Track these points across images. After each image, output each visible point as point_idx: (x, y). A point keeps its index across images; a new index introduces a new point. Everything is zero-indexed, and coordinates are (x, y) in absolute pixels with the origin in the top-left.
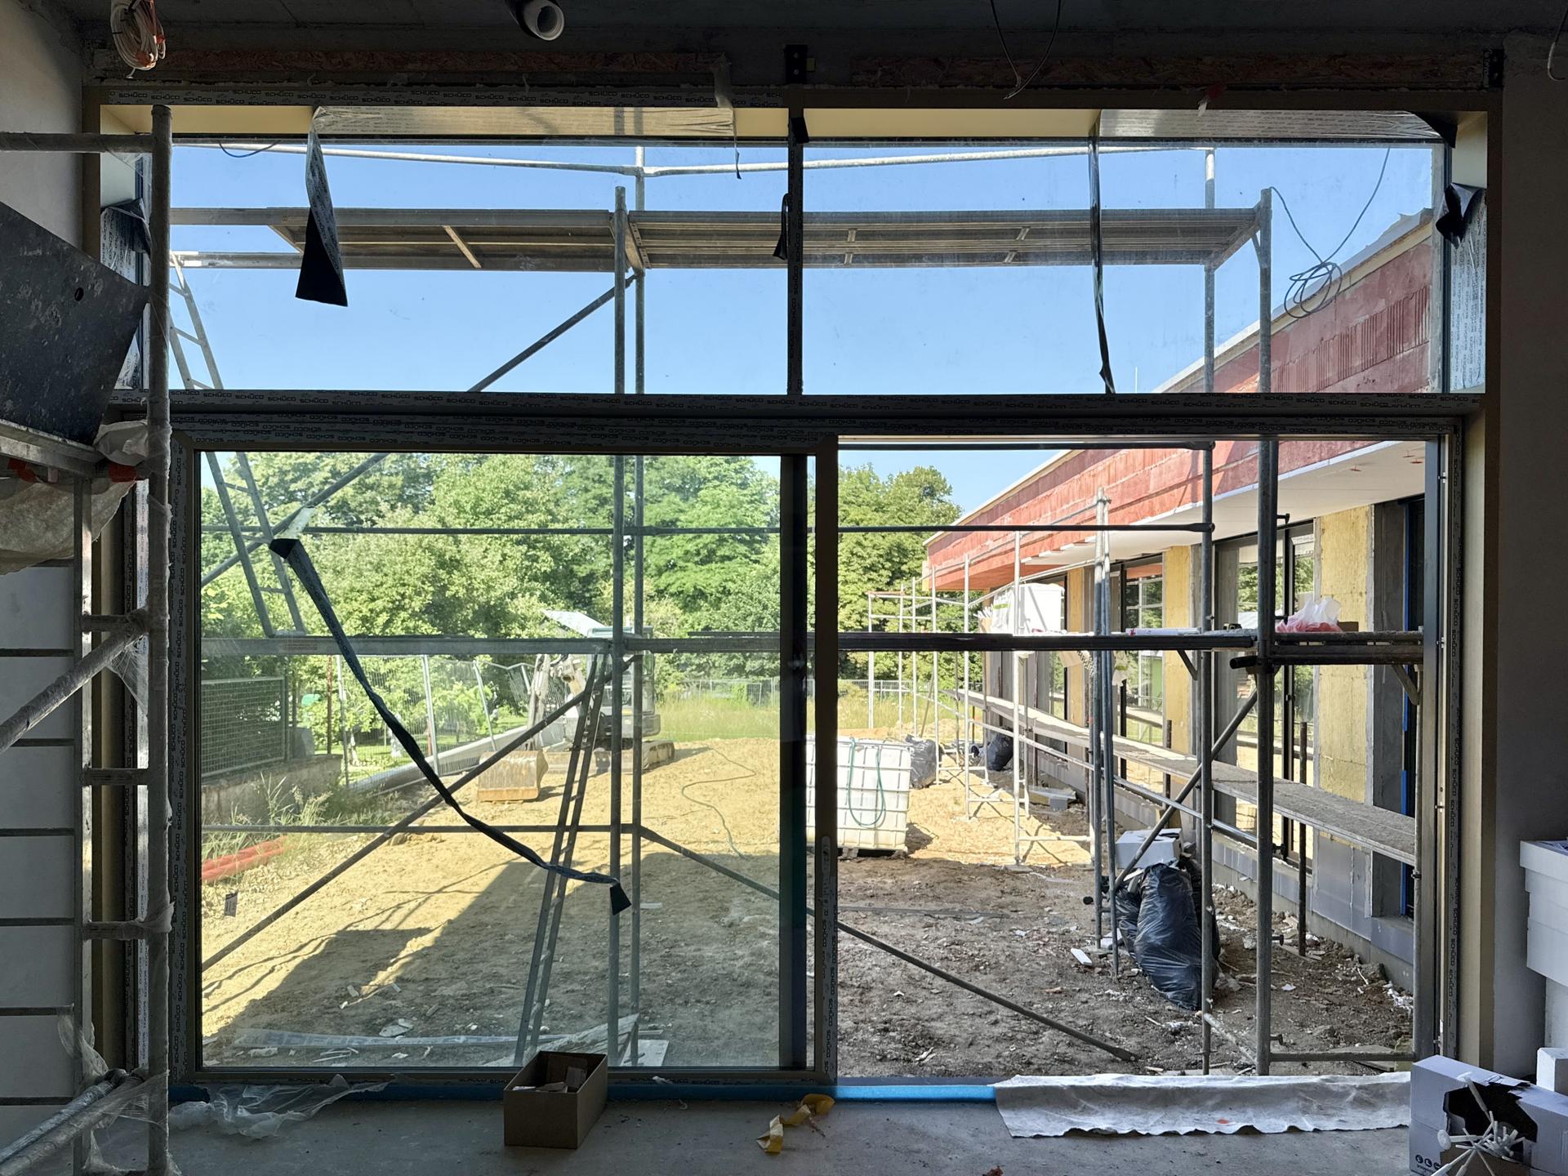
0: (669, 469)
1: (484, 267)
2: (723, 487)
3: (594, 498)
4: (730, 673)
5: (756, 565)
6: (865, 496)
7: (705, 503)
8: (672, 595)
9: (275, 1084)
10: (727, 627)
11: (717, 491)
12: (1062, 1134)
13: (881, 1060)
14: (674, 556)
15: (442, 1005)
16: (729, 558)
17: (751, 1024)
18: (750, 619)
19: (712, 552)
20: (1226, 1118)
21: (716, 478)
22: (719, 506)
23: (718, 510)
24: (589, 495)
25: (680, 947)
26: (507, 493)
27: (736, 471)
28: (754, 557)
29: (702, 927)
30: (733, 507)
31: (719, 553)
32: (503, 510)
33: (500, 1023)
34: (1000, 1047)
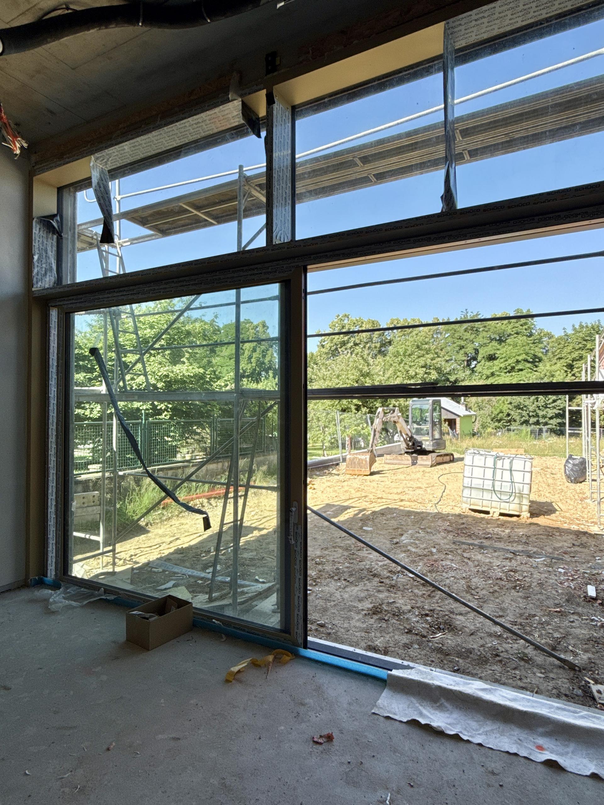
1: (219, 223)
4: (522, 424)
5: (535, 373)
7: (509, 345)
9: (82, 587)
11: (516, 339)
12: (405, 720)
13: (407, 633)
14: (494, 370)
16: (521, 370)
19: (513, 368)
20: (545, 746)
21: (515, 333)
24: (455, 345)
26: (418, 347)
27: (526, 329)
28: (535, 369)
31: (516, 368)
32: (416, 354)
34: (488, 640)
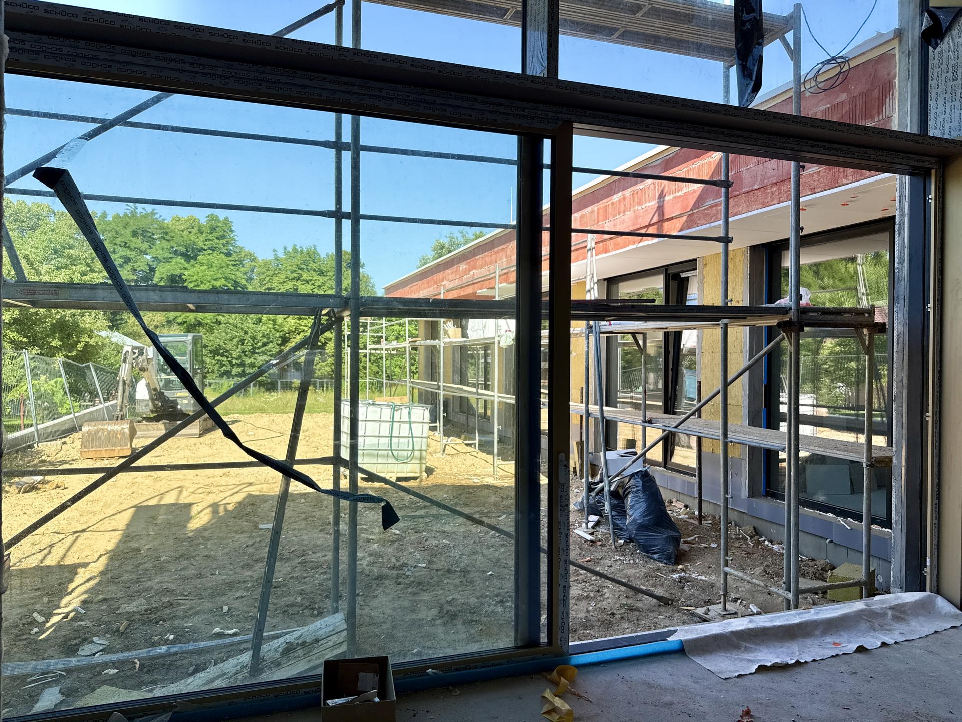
0: (177, 241)
2: (215, 254)
3: (121, 257)
4: (222, 375)
6: (312, 265)
8: (179, 324)
10: (219, 345)
12: (754, 671)
15: (131, 621)
17: (404, 609)
18: (236, 340)
20: (837, 641)
21: (209, 248)
22: (212, 266)
23: (212, 269)
25: (309, 555)
29: (318, 539)
30: (222, 267)
33: (194, 631)
